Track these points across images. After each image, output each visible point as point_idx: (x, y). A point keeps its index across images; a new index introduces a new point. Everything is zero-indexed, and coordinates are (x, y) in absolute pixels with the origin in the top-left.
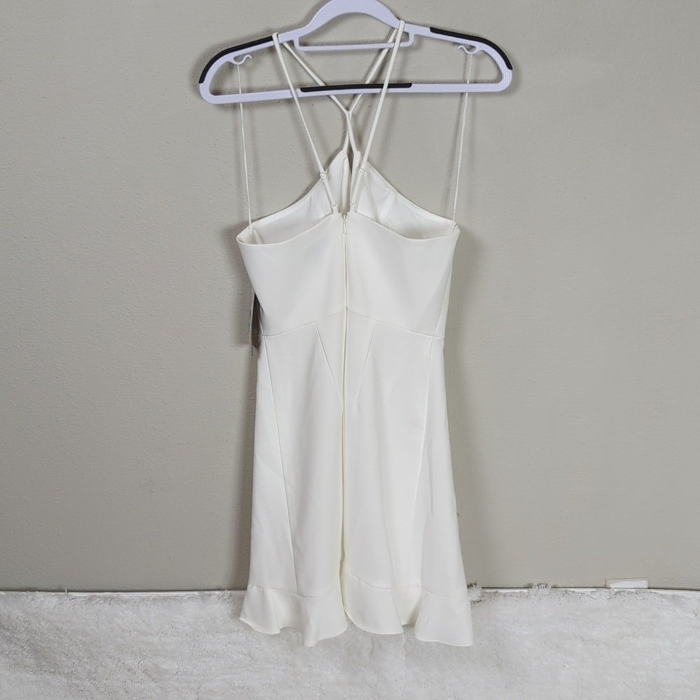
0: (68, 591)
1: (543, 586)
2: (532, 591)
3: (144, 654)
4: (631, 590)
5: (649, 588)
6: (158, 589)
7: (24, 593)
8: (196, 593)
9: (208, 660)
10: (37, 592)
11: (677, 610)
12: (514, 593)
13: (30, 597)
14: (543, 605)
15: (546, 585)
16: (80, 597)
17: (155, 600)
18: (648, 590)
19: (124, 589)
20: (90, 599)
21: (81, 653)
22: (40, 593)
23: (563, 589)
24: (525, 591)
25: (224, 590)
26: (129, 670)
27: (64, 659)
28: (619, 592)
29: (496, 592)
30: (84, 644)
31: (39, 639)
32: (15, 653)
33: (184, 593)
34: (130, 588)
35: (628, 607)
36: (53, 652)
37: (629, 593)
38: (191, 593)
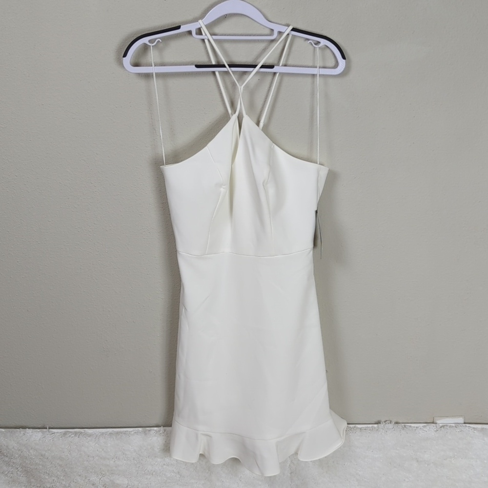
0: (49, 428)
1: (388, 422)
2: (381, 426)
3: (104, 473)
4: (452, 425)
5: (465, 423)
6: (114, 426)
7: (18, 430)
8: (140, 429)
9: (149, 477)
10: (27, 429)
11: (485, 439)
12: (368, 427)
13: (22, 433)
14: (389, 436)
15: (391, 421)
16: (58, 433)
17: (111, 434)
18: (464, 425)
19: (89, 426)
20: (65, 434)
21: (58, 473)
22: (29, 430)
23: (403, 424)
24: (376, 426)
25: (160, 427)
26: (93, 485)
27: (47, 477)
28: (443, 426)
29: (355, 427)
30: (60, 466)
31: (29, 462)
32: (12, 473)
33: (131, 429)
34: (93, 426)
35: (450, 437)
36: (39, 472)
37: (450, 427)
38: (137, 429)
